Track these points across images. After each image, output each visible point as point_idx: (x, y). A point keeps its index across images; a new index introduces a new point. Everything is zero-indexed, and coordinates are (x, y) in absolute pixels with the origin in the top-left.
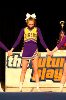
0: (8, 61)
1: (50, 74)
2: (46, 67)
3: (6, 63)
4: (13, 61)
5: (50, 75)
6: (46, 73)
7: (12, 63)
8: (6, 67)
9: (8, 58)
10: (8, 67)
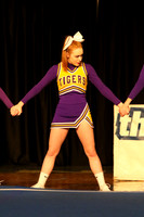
0: (119, 124)
3: (115, 128)
4: (130, 124)
7: (128, 129)
8: (115, 137)
9: (119, 118)
10: (120, 137)
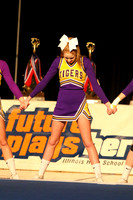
1: (38, 144)
2: (32, 131)
5: (37, 147)
6: (31, 142)
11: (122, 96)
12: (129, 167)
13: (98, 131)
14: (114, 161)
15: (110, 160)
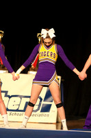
11: (23, 67)
12: (27, 117)
13: (6, 92)
14: (17, 113)
15: (14, 112)
